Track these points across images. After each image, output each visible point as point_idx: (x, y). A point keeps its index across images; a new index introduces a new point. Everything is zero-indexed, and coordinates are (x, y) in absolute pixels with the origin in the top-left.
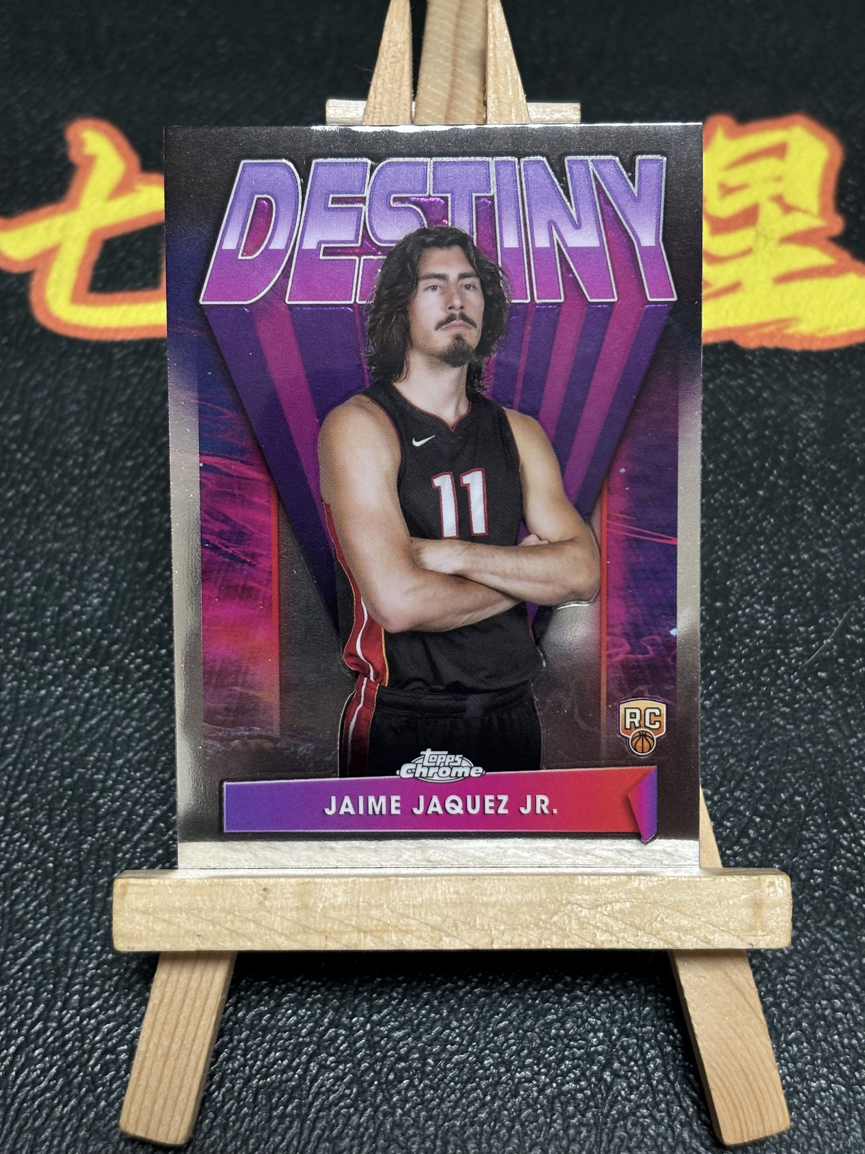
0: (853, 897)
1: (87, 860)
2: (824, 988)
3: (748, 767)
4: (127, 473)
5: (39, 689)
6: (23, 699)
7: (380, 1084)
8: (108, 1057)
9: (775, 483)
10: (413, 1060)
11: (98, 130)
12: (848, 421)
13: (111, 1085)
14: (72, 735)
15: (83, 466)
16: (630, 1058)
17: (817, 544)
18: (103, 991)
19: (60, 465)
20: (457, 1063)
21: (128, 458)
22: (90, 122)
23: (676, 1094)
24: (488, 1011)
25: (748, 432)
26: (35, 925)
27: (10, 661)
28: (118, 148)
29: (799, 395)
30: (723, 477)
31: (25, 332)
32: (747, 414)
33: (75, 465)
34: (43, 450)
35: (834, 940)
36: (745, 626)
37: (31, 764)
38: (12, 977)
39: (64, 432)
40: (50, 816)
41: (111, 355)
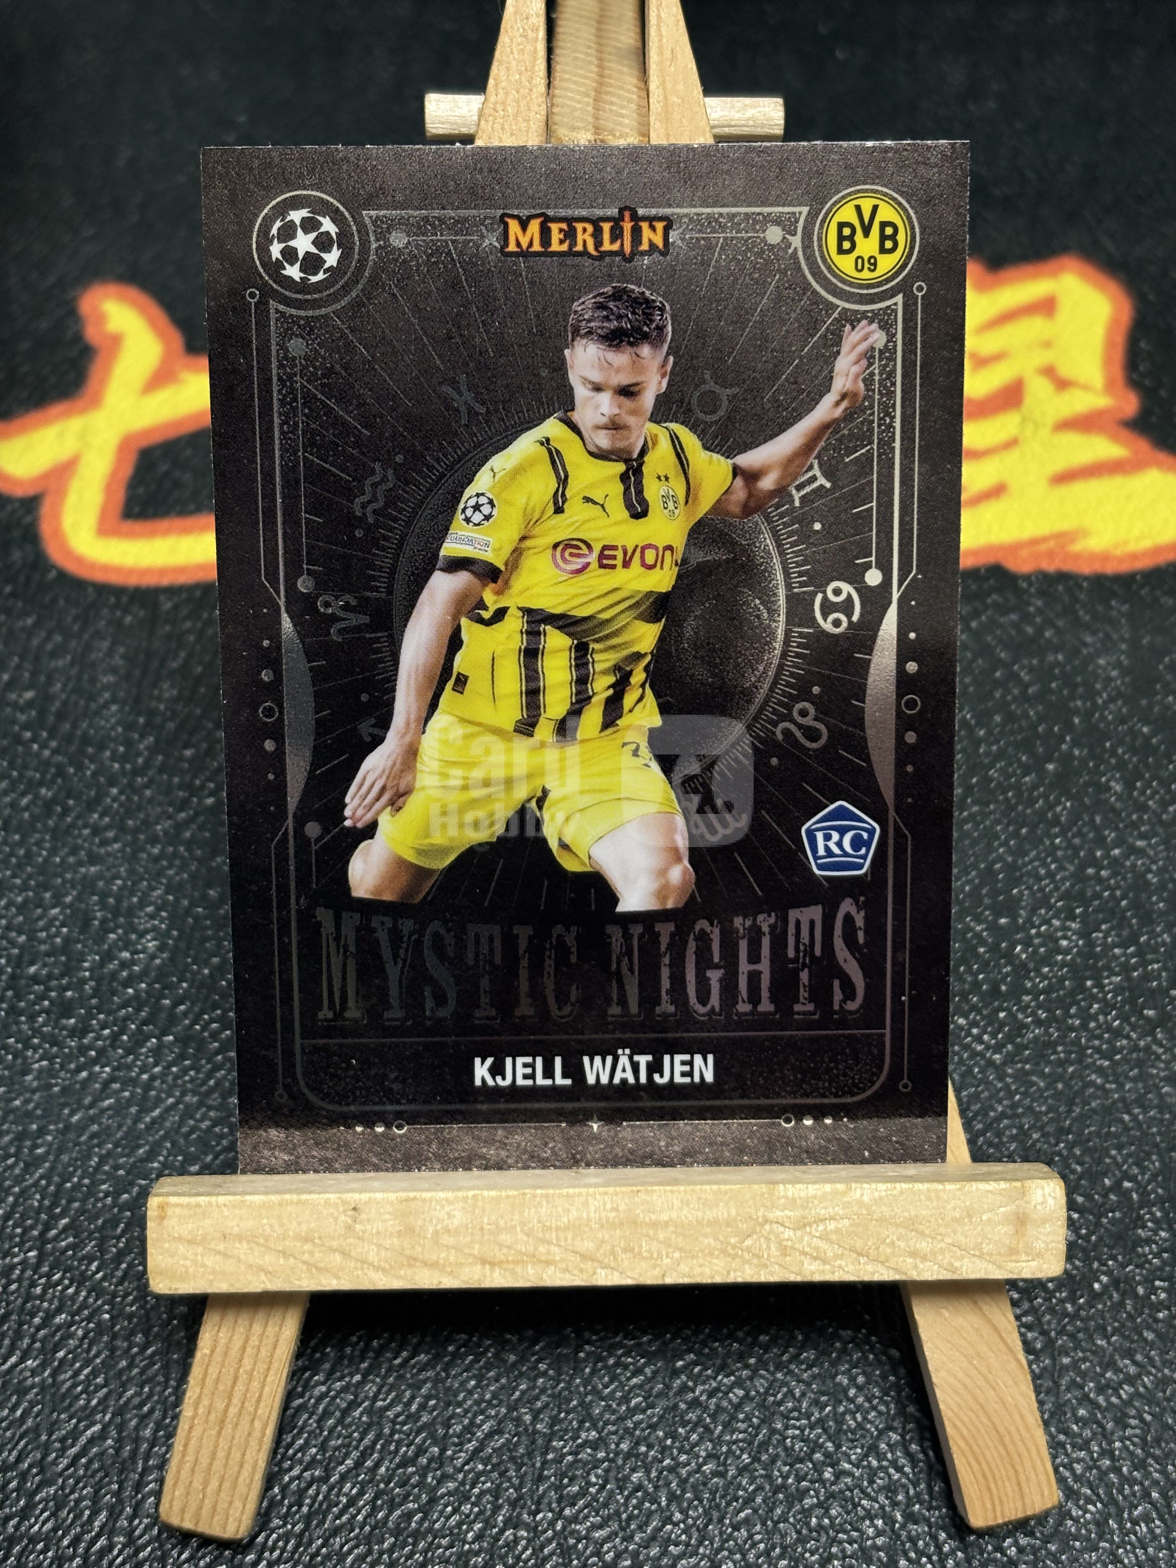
3: (1057, 1144)
4: (186, 765)
5: (78, 1070)
6: (56, 1085)
9: (1070, 755)
11: (122, 298)
12: (1161, 667)
14: (127, 1134)
15: (124, 759)
17: (1131, 835)
19: (92, 758)
21: (186, 747)
22: (112, 288)
24: (723, 1497)
25: (1028, 685)
26: (88, 1401)
27: (36, 1032)
28: (153, 323)
29: (1094, 633)
31: (37, 576)
32: (1025, 662)
33: (113, 759)
34: (69, 739)
36: (1042, 950)
37: (72, 1174)
38: (60, 1475)
39: (96, 713)
40: (102, 1248)
41: (156, 605)
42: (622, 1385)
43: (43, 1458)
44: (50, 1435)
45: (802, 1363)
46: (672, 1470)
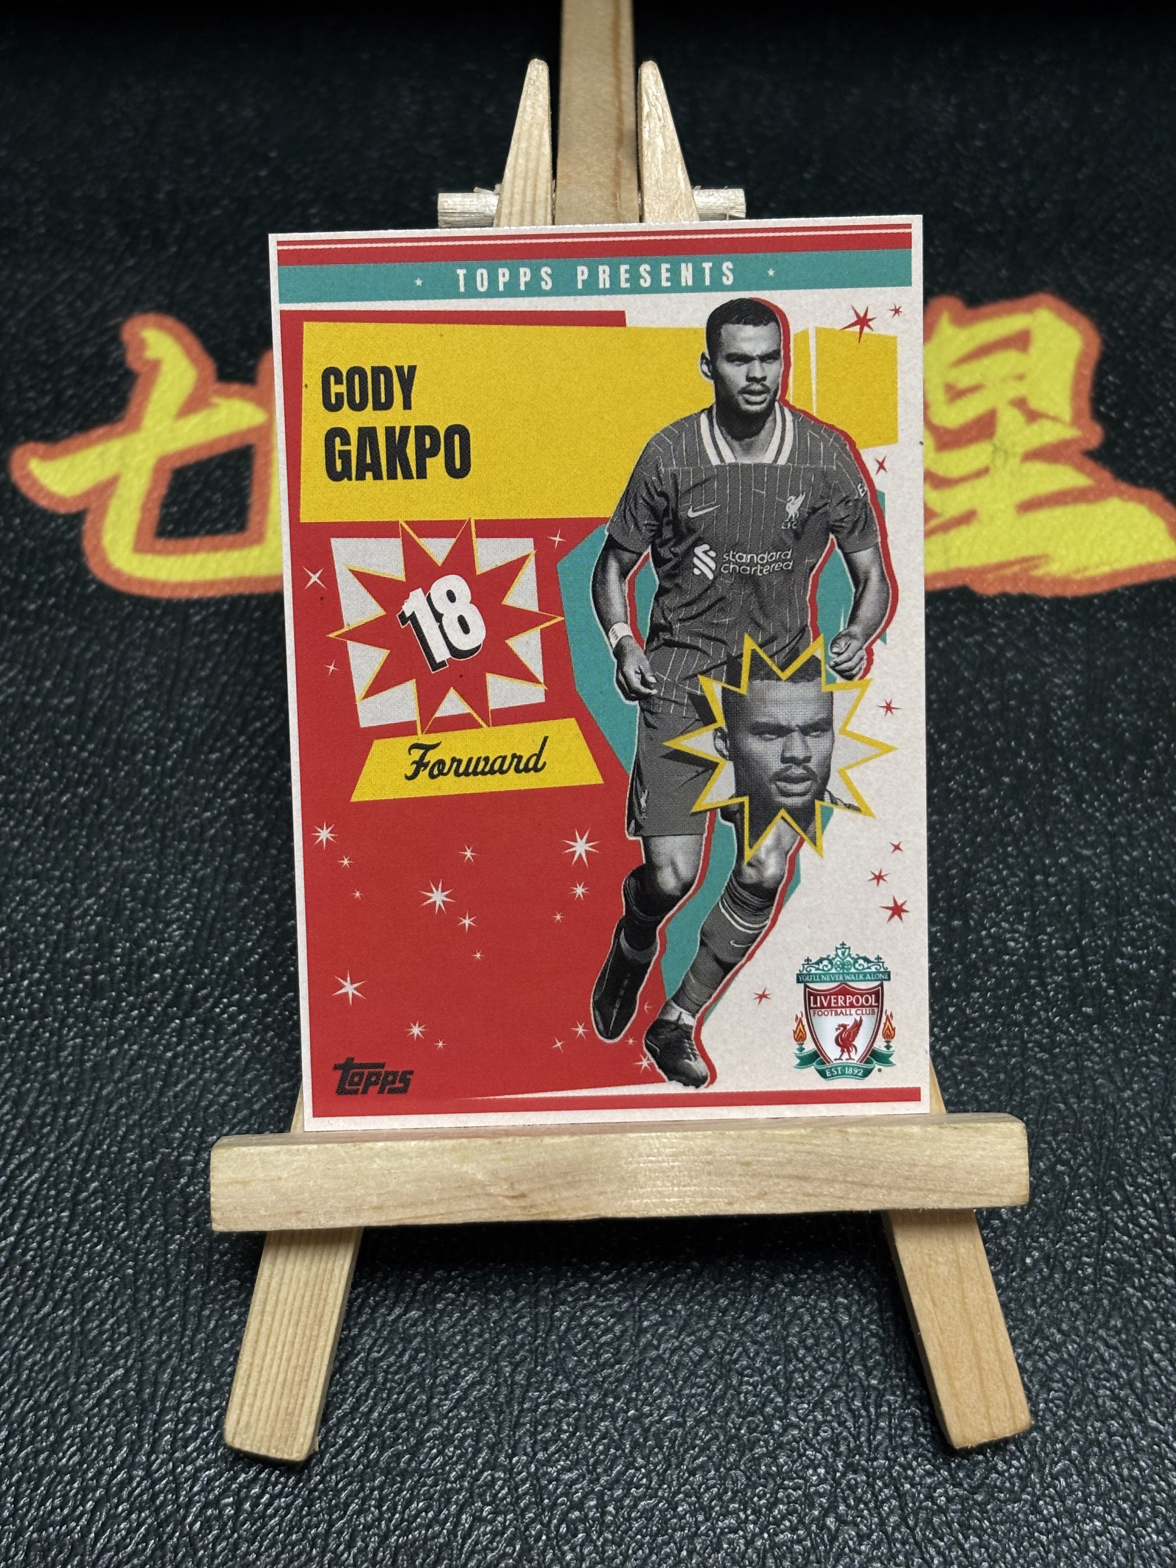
0: (1131, 1290)
1: (176, 1263)
2: (1098, 1406)
5: (108, 1048)
7: (548, 1538)
8: (209, 1512)
10: (590, 1508)
11: (161, 327)
12: (1113, 687)
13: (214, 1548)
14: (152, 1105)
16: (858, 1500)
18: (200, 1430)
20: (645, 1511)
21: (212, 751)
22: (151, 317)
23: (916, 1543)
24: (681, 1445)
25: (989, 702)
26: (113, 1348)
27: (71, 1012)
28: (188, 351)
29: (1052, 654)
30: (960, 761)
32: (987, 680)
33: (144, 761)
34: (105, 743)
35: (1108, 1346)
38: (86, 1413)
39: (129, 718)
40: (128, 1210)
41: (187, 617)
42: (593, 1342)
43: (72, 1398)
44: (78, 1378)
45: (756, 1325)
46: (637, 1419)
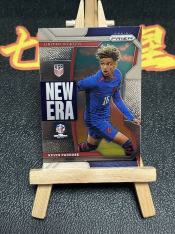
0: (167, 176)
1: (24, 171)
2: (162, 194)
5: (14, 139)
7: (80, 212)
8: (29, 208)
10: (86, 208)
11: (22, 28)
14: (20, 147)
15: (21, 95)
16: (126, 207)
18: (27, 196)
19: (17, 95)
20: (94, 208)
22: (20, 27)
23: (135, 214)
24: (99, 199)
25: (148, 87)
26: (14, 183)
27: (8, 133)
28: (26, 32)
29: (157, 80)
31: (9, 69)
32: (147, 84)
34: (13, 92)
35: (164, 185)
38: (10, 193)
39: (17, 88)
40: (17, 163)
41: (26, 73)
